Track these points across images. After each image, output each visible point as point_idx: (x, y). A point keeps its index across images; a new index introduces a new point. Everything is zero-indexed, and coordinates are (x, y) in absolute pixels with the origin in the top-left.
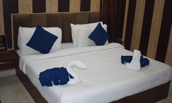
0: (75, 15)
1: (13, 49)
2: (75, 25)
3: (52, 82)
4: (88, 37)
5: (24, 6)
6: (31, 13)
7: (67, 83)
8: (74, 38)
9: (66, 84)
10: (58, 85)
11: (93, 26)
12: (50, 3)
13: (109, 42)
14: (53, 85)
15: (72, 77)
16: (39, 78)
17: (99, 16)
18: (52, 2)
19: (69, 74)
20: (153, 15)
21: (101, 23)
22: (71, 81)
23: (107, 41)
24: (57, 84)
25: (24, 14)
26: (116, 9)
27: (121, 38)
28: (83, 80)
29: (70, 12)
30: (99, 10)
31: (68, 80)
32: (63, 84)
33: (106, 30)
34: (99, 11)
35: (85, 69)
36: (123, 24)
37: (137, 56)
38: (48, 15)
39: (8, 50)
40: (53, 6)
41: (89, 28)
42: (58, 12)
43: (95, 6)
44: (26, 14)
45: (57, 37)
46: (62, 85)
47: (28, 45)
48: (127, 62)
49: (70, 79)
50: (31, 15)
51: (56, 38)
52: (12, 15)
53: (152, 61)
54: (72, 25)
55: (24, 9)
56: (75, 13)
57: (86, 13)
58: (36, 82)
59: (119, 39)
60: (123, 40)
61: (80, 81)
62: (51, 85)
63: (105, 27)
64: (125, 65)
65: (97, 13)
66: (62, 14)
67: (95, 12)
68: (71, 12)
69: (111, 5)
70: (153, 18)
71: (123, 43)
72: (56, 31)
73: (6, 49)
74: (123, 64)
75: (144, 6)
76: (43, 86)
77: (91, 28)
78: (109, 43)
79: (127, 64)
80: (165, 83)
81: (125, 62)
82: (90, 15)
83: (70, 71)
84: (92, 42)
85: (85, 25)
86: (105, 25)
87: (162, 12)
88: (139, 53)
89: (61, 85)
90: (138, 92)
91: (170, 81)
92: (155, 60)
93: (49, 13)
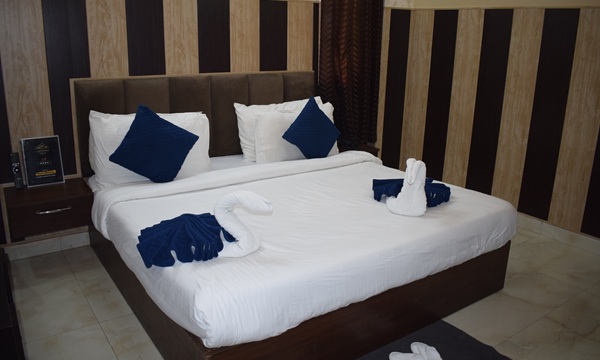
0: (247, 79)
1: (79, 174)
2: (248, 105)
3: (173, 253)
4: (283, 137)
5: (105, 57)
6: (126, 75)
7: (216, 255)
8: (244, 143)
9: (214, 259)
10: (191, 261)
11: (294, 109)
12: (177, 49)
13: (341, 150)
14: (177, 262)
15: (231, 238)
16: (138, 246)
17: (310, 81)
18: (182, 45)
19: (223, 229)
20: (454, 76)
21: (318, 99)
22: (228, 249)
23: (335, 147)
24: (186, 258)
25: (104, 77)
26: (355, 64)
27: (374, 140)
28: (264, 245)
29: (232, 72)
30: (311, 68)
31: (221, 247)
32: (205, 259)
33: (331, 118)
34: (311, 70)
35: (269, 213)
36: (377, 102)
37: (417, 174)
38: (171, 80)
39: (65, 177)
40: (185, 57)
41: (286, 112)
42: (200, 72)
43: (299, 56)
44: (110, 78)
45: (197, 138)
46: (201, 262)
47: (113, 158)
48: (389, 196)
49: (225, 242)
50: (124, 82)
51: (192, 139)
52: (72, 81)
53: (457, 192)
54: (239, 108)
55: (105, 65)
56: (247, 76)
57: (275, 75)
58: (132, 257)
59: (369, 144)
60: (379, 144)
61: (256, 248)
62: (171, 263)
63: (327, 109)
64: (385, 202)
65: (305, 73)
66: (210, 77)
67: (299, 73)
68: (236, 73)
69: (342, 52)
70: (455, 83)
71: (380, 153)
72: (194, 122)
73: (58, 177)
74: (379, 200)
75: (430, 54)
76: (148, 265)
77: (290, 112)
78: (340, 152)
79: (391, 200)
80: (495, 248)
81: (383, 196)
82: (285, 79)
83: (223, 221)
84: (294, 149)
85: (273, 106)
86: (329, 104)
87: (476, 66)
88: (420, 167)
89: (198, 260)
90: (421, 274)
91: (510, 242)
92: (466, 187)
93: (174, 75)
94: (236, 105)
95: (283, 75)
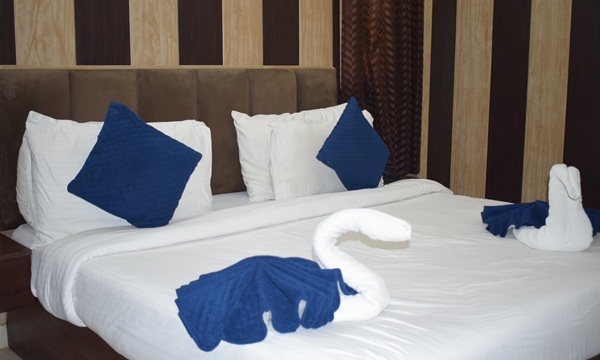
0: (248, 75)
2: (251, 114)
3: (267, 316)
4: (318, 157)
5: (39, 32)
7: (331, 318)
8: (250, 171)
10: (292, 329)
12: (147, 26)
14: (271, 332)
15: (350, 291)
17: (331, 82)
18: (154, 20)
20: (530, 70)
22: (348, 309)
24: (286, 324)
25: (37, 65)
26: (391, 60)
29: (225, 66)
30: (331, 62)
31: (336, 304)
34: (331, 66)
38: (139, 73)
40: (159, 39)
41: (311, 123)
42: (180, 64)
43: (315, 47)
44: (47, 67)
45: (199, 157)
46: (311, 330)
47: (75, 188)
49: (343, 297)
50: (71, 74)
54: (239, 118)
55: (39, 46)
56: (247, 71)
57: (286, 71)
62: (256, 334)
65: (325, 71)
66: (196, 72)
67: (316, 70)
68: (231, 66)
69: (372, 40)
74: (503, 235)
75: (490, 43)
81: (510, 227)
82: (300, 78)
84: (330, 174)
85: (286, 115)
89: (307, 326)
93: (144, 67)
94: (235, 114)
95: (296, 71)
